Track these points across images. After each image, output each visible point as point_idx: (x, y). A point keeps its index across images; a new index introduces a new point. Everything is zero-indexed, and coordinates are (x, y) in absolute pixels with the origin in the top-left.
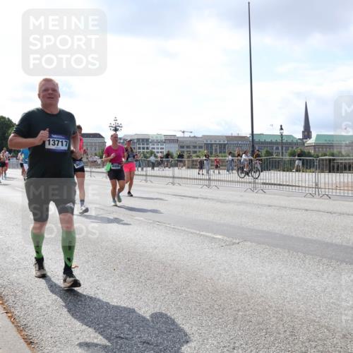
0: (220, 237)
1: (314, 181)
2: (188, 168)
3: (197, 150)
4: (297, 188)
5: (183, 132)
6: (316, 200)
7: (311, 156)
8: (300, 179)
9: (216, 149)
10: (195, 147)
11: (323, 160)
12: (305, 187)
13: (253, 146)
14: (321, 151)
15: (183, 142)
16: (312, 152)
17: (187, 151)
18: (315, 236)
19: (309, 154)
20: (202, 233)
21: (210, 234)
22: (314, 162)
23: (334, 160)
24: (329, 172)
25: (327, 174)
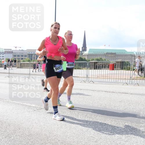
0: (34, 105)
1: (86, 74)
2: (18, 68)
3: (24, 57)
4: (77, 78)
5: (16, 47)
6: (86, 84)
7: (85, 61)
8: (79, 73)
9: (34, 57)
10: (22, 56)
11: (91, 63)
12: (81, 77)
14: (91, 58)
15: (15, 53)
16: (86, 58)
17: (18, 58)
18: (85, 103)
19: (85, 60)
20: (24, 104)
21: (28, 104)
22: (86, 64)
23: (97, 62)
24: (94, 69)
25: (93, 70)
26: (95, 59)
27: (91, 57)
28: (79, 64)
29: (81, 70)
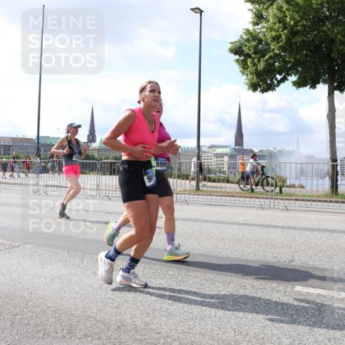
1: (95, 183)
6: (96, 201)
11: (104, 163)
12: (87, 189)
13: (38, 148)
16: (96, 155)
18: (94, 236)
19: (93, 158)
22: (96, 165)
23: (115, 163)
24: (111, 174)
25: (107, 176)
26: (111, 157)
27: (104, 153)
28: (83, 165)
29: (86, 176)
